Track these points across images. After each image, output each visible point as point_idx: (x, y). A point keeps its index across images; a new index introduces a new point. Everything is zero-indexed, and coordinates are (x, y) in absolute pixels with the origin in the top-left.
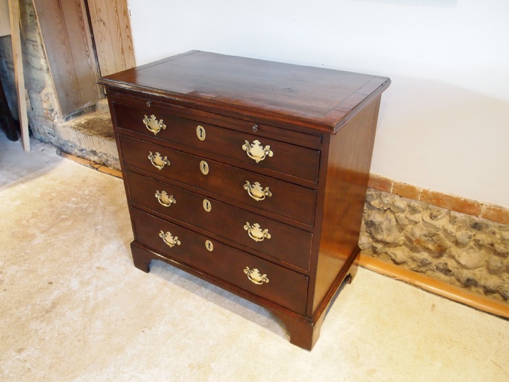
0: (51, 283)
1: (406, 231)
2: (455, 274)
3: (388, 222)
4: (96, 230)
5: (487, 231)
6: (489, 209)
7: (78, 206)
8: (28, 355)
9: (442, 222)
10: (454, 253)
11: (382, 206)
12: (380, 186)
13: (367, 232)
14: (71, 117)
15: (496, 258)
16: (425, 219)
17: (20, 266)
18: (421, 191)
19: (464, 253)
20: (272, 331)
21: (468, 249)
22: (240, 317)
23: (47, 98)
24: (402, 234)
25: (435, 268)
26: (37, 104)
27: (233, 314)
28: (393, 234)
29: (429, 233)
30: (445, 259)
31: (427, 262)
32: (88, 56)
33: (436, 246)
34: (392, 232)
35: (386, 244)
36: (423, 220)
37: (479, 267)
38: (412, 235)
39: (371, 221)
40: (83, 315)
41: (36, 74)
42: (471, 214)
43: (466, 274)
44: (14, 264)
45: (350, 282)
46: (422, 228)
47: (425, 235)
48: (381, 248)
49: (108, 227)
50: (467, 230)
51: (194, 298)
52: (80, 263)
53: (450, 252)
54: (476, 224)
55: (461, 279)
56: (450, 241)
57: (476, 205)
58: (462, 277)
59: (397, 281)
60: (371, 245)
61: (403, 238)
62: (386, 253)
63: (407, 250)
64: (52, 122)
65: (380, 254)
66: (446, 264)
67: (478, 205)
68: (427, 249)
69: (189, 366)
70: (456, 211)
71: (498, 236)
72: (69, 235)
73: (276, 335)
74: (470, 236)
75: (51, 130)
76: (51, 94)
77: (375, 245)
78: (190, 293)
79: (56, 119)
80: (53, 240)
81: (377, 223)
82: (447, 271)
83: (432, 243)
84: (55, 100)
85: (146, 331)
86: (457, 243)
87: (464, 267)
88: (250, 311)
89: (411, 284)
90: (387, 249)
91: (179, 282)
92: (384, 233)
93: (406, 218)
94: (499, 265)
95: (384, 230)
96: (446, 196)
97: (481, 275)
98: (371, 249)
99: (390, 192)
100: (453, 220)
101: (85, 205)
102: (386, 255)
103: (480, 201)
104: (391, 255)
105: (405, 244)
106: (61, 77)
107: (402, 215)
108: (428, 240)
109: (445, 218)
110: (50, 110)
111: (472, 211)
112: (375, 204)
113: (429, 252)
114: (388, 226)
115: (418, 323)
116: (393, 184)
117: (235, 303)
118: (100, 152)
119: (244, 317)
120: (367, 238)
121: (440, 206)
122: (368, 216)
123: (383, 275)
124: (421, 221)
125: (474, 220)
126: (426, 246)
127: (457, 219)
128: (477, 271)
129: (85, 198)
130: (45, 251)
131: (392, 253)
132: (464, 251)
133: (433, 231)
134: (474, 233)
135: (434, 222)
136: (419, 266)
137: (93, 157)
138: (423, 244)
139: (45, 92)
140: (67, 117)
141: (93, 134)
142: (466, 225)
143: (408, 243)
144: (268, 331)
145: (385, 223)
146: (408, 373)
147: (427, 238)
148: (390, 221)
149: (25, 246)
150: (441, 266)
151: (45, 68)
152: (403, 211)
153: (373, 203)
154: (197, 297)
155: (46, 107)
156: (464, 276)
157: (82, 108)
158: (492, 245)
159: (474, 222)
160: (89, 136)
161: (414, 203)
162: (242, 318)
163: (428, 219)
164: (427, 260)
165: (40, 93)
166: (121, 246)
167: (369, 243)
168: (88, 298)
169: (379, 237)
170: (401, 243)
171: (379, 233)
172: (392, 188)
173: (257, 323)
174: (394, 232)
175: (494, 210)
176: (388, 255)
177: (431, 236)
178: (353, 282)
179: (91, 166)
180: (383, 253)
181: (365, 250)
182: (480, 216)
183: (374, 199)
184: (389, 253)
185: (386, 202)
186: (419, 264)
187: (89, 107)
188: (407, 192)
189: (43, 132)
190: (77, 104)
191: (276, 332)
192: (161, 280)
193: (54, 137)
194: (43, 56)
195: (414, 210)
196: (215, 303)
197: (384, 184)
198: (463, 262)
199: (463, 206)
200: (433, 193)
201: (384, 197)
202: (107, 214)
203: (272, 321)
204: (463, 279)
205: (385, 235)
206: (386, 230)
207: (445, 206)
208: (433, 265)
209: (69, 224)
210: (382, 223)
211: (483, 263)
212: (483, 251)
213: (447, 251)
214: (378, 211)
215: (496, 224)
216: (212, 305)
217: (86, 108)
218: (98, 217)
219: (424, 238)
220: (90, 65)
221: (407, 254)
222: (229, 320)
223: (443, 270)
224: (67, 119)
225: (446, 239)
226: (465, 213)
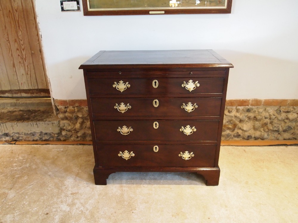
0: (47, 214)
2: (242, 136)
4: (50, 176)
5: (252, 111)
6: (253, 101)
7: (22, 167)
9: (234, 113)
10: (240, 126)
15: (257, 122)
17: (14, 213)
19: (245, 125)
20: (194, 185)
21: (246, 122)
22: (174, 185)
25: (233, 136)
27: (170, 185)
29: (229, 120)
30: (236, 131)
31: (229, 135)
33: (233, 125)
36: (225, 115)
37: (250, 129)
40: (88, 221)
42: (245, 106)
43: (247, 134)
44: (7, 214)
46: (226, 119)
47: (227, 122)
49: (56, 172)
50: (244, 113)
51: (144, 187)
52: (56, 196)
53: (238, 126)
54: (248, 109)
55: (245, 137)
56: (237, 121)
57: (247, 101)
58: (245, 136)
59: (224, 146)
66: (238, 133)
67: (248, 101)
68: (229, 128)
69: (172, 216)
70: (240, 106)
71: (257, 112)
72: (32, 184)
73: (197, 186)
74: (246, 116)
78: (139, 185)
80: (23, 191)
82: (238, 136)
83: (231, 125)
85: (134, 211)
86: (241, 121)
87: (245, 131)
88: (177, 181)
91: (129, 183)
94: (259, 125)
96: (235, 100)
97: (252, 133)
100: (238, 111)
101: (28, 165)
103: (248, 99)
109: (235, 111)
111: (246, 104)
113: (230, 130)
115: (245, 158)
117: (166, 181)
118: (13, 133)
119: (177, 185)
121: (233, 106)
125: (247, 108)
127: (240, 110)
128: (250, 132)
129: (23, 162)
130: (24, 199)
133: (230, 119)
134: (247, 114)
135: (231, 114)
136: (226, 138)
137: (5, 138)
138: (227, 126)
141: (6, 121)
142: (244, 111)
146: (259, 177)
147: (228, 123)
149: (5, 201)
150: (236, 135)
154: (146, 186)
156: (246, 135)
158: (255, 117)
159: (247, 109)
160: (3, 123)
162: (176, 185)
163: (228, 114)
164: (229, 133)
166: (75, 178)
168: (82, 211)
173: (185, 184)
175: (255, 101)
179: (9, 143)
182: (249, 105)
191: (196, 184)
192: (118, 186)
196: (157, 184)
198: (245, 129)
199: (243, 103)
202: (48, 165)
203: (190, 181)
204: (246, 137)
207: (235, 105)
209: (26, 179)
211: (252, 127)
212: (251, 122)
215: (256, 107)
216: (156, 186)
218: (43, 168)
219: (227, 123)
222: (171, 189)
223: (237, 136)
225: (236, 121)
226: (243, 106)
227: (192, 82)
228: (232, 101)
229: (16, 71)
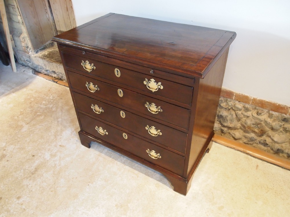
0: (34, 156)
1: (242, 121)
2: (270, 146)
3: (231, 116)
4: (58, 122)
7: (47, 106)
8: (23, 201)
9: (264, 117)
10: (271, 134)
11: (227, 106)
12: (227, 95)
13: (218, 121)
14: (39, 51)
16: (253, 114)
17: (15, 145)
18: (252, 99)
19: (277, 135)
20: (163, 183)
21: (279, 132)
22: (144, 175)
23: (24, 40)
24: (240, 122)
25: (258, 142)
26: (18, 43)
27: (140, 173)
28: (234, 123)
29: (256, 123)
30: (264, 137)
31: (254, 139)
32: (47, 13)
33: (260, 130)
34: (233, 122)
35: (229, 128)
36: (252, 115)
37: (284, 143)
38: (246, 124)
39: (221, 115)
40: (54, 175)
41: (16, 25)
42: (282, 113)
43: (277, 146)
44: (11, 144)
45: (208, 152)
46: (251, 120)
47: (253, 124)
48: (226, 130)
49: (65, 120)
50: (279, 121)
51: (117, 164)
52: (50, 143)
53: (268, 133)
54: (285, 119)
55: (274, 149)
56: (268, 127)
57: (286, 108)
58: (274, 148)
59: (236, 151)
60: (220, 128)
61: (240, 125)
62: (229, 133)
63: (242, 131)
64: (28, 54)
65: (226, 133)
66: (265, 140)
67: (287, 108)
68: (254, 132)
69: (116, 206)
70: (274, 111)
72: (42, 125)
73: (165, 186)
74: (281, 125)
75: (28, 59)
76: (26, 37)
77: (223, 128)
78: (114, 160)
79: (30, 52)
80: (33, 129)
81: (224, 117)
82: (265, 144)
83: (257, 128)
84: (29, 41)
85: (90, 184)
86: (272, 129)
87: (275, 142)
88: (150, 171)
89: (244, 152)
90: (230, 131)
91: (108, 154)
92: (228, 122)
93: (242, 114)
95: (228, 120)
96: (267, 102)
97: (286, 147)
98: (220, 131)
99: (233, 99)
100: (270, 116)
101: (51, 106)
102: (229, 134)
103: (288, 105)
104: (232, 134)
105: (241, 128)
106: (31, 27)
107: (240, 112)
108: (255, 127)
109: (266, 115)
110: (26, 47)
111: (283, 111)
112: (224, 105)
113: (255, 134)
114: (231, 118)
115: (248, 177)
116: (235, 94)
117: (141, 166)
118: (58, 72)
119: (147, 175)
120: (218, 124)
121: (263, 108)
122: (219, 112)
123: (228, 147)
124: (251, 116)
125: (284, 116)
126: (253, 130)
127: (274, 115)
128: (283, 145)
129: (51, 102)
130: (29, 136)
131: (232, 133)
132: (276, 133)
133: (258, 122)
134: (283, 124)
135: (260, 117)
136: (249, 141)
137: (54, 74)
138: (252, 129)
139: (22, 36)
140: (37, 51)
141: (53, 61)
142: (279, 119)
143: (242, 128)
144: (160, 184)
145: (229, 116)
146: (242, 209)
147: (255, 126)
148: (232, 115)
149: (18, 133)
150: (262, 142)
151: (21, 21)
152: (240, 110)
153: (222, 105)
154: (119, 163)
155: (24, 45)
156: (276, 147)
157: (45, 45)
159: (284, 118)
160: (51, 62)
161: (247, 106)
162: (145, 176)
163: (255, 115)
164: (253, 138)
165: (19, 37)
166: (73, 132)
167: (219, 127)
168: (55, 165)
169: (225, 124)
170: (239, 127)
171: (225, 122)
172: (234, 97)
173: (154, 179)
174: (234, 121)
176: (230, 134)
177: (257, 124)
178: (210, 152)
179: (53, 80)
180: (227, 133)
181: (217, 131)
182: (288, 114)
183: (223, 103)
184: (231, 133)
185: (230, 105)
186: (249, 140)
187: (49, 44)
188: (243, 99)
189: (23, 60)
190: (42, 42)
191: (165, 184)
192: (97, 153)
193: (30, 63)
194: (19, 15)
195: (247, 110)
196: (129, 167)
197: (229, 94)
198: (275, 139)
199: (278, 108)
200: (259, 100)
201: (229, 101)
202: (64, 111)
203: (163, 177)
204: (275, 149)
205: (229, 123)
206: (230, 120)
207: (266, 108)
208: (257, 141)
209: (42, 118)
210: (228, 116)
211: (288, 140)
212: (288, 134)
213: (266, 133)
214: (225, 109)
216: (127, 167)
217: (48, 45)
218: (59, 113)
219: (252, 126)
220: (48, 18)
221: (242, 134)
222: (138, 177)
223: (263, 143)
224: (37, 52)
225: (266, 126)
226: (279, 112)
227: (155, 82)
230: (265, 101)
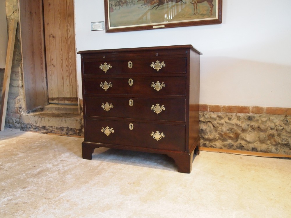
0: (35, 167)
1: (219, 131)
2: (246, 148)
3: (209, 128)
4: (55, 150)
5: (255, 120)
6: (253, 108)
7: (41, 144)
9: (234, 121)
10: (243, 136)
11: (205, 120)
12: (203, 109)
14: (31, 112)
15: (262, 133)
16: (226, 121)
17: (13, 163)
18: (222, 107)
19: (248, 135)
20: (167, 170)
21: (249, 133)
22: (148, 168)
23: (19, 101)
24: (217, 133)
25: (236, 147)
26: (12, 105)
27: (144, 167)
28: (213, 133)
29: (230, 128)
30: (239, 141)
31: (232, 145)
32: (43, 82)
33: (234, 134)
34: (212, 133)
35: (210, 140)
36: (225, 122)
37: (256, 142)
38: (222, 131)
39: (201, 130)
40: (59, 174)
41: (14, 90)
42: (246, 113)
43: (251, 146)
44: (9, 163)
46: (226, 127)
47: (228, 130)
48: (208, 144)
49: (61, 149)
50: (246, 122)
52: (50, 160)
53: (241, 136)
56: (240, 131)
57: (247, 108)
58: (249, 148)
61: (218, 135)
63: (221, 141)
64: (19, 115)
66: (241, 143)
67: (248, 108)
68: (230, 138)
70: (240, 113)
71: (260, 122)
72: (39, 153)
74: (248, 124)
75: (18, 119)
76: (21, 99)
77: (205, 142)
78: (117, 164)
79: (22, 112)
80: (30, 154)
81: (204, 130)
83: (232, 133)
84: (23, 102)
85: (98, 176)
86: (244, 131)
87: (249, 142)
89: (227, 153)
90: (211, 144)
92: (209, 134)
93: (217, 123)
94: (264, 136)
95: (208, 132)
96: (233, 106)
97: (257, 145)
98: (203, 146)
99: (208, 111)
100: (239, 118)
101: (45, 144)
103: (248, 106)
105: (219, 139)
106: (29, 90)
107: (215, 122)
108: (230, 132)
109: (235, 119)
110: (19, 108)
112: (202, 120)
113: (231, 139)
114: (210, 130)
115: (237, 162)
116: (209, 106)
118: (49, 126)
121: (232, 113)
122: (200, 127)
124: (225, 123)
126: (230, 136)
127: (241, 118)
128: (255, 144)
129: (44, 142)
130: (27, 158)
131: (214, 145)
132: (247, 134)
133: (231, 127)
135: (230, 122)
138: (228, 135)
139: (18, 98)
140: (28, 111)
141: (45, 116)
142: (246, 119)
143: (220, 137)
144: (165, 170)
145: (208, 129)
146: (240, 175)
148: (210, 127)
149: (14, 157)
150: (239, 146)
151: (21, 86)
152: (215, 119)
155: (17, 106)
157: (36, 108)
158: (259, 127)
159: (248, 116)
160: (43, 117)
161: (220, 114)
164: (231, 143)
165: (15, 99)
167: (202, 143)
168: (59, 169)
169: (206, 137)
170: (217, 138)
171: (206, 134)
172: (209, 109)
174: (213, 132)
175: (255, 108)
177: (230, 130)
182: (250, 113)
183: (201, 117)
185: (207, 117)
186: (228, 147)
187: (40, 109)
188: (216, 109)
189: (12, 122)
190: (35, 105)
193: (19, 124)
194: (21, 79)
195: (220, 117)
196: (133, 165)
197: (205, 107)
198: (248, 139)
199: (242, 110)
200: (227, 107)
201: (206, 114)
202: (59, 146)
205: (209, 135)
206: (209, 132)
207: (234, 112)
208: (235, 146)
209: (37, 150)
210: (207, 129)
211: (257, 138)
212: (255, 132)
214: (204, 123)
215: (258, 115)
217: (38, 109)
218: (54, 146)
219: (228, 132)
220: (43, 86)
221: (221, 144)
223: (240, 147)
224: (29, 113)
225: (238, 130)
226: (244, 113)
227: (159, 62)
228: (231, 108)
229: (63, 83)
230: (231, 106)
